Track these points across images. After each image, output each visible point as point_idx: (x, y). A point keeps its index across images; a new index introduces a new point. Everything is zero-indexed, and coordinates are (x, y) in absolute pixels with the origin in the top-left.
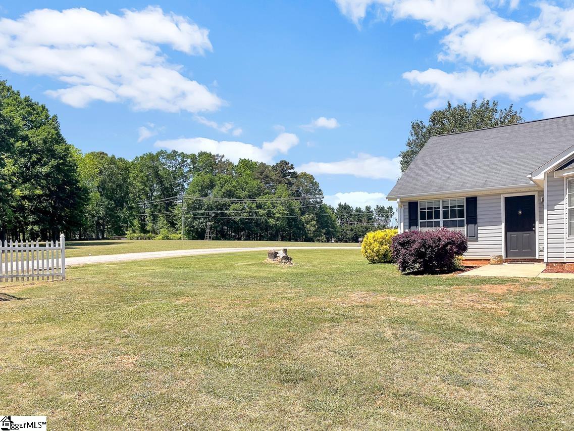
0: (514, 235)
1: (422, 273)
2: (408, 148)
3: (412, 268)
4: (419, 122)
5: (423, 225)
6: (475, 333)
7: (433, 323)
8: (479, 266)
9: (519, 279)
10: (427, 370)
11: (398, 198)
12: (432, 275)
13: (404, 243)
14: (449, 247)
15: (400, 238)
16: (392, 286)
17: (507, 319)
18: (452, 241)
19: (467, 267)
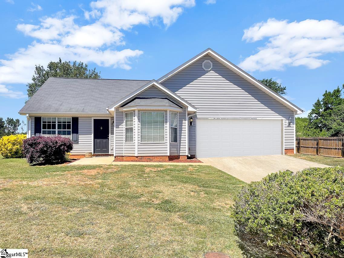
0: (98, 140)
1: (44, 164)
2: (33, 82)
3: (37, 161)
4: (40, 66)
5: (44, 133)
6: (83, 201)
7: (56, 197)
8: (79, 159)
9: (102, 166)
10: (55, 230)
11: (27, 114)
12: (51, 165)
13: (32, 144)
14: (62, 147)
15: (29, 140)
16: (24, 174)
17: (100, 190)
18: (65, 143)
19: (73, 159)
